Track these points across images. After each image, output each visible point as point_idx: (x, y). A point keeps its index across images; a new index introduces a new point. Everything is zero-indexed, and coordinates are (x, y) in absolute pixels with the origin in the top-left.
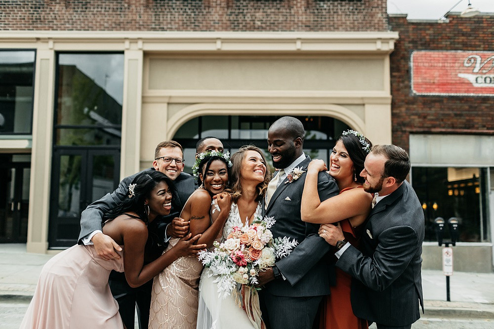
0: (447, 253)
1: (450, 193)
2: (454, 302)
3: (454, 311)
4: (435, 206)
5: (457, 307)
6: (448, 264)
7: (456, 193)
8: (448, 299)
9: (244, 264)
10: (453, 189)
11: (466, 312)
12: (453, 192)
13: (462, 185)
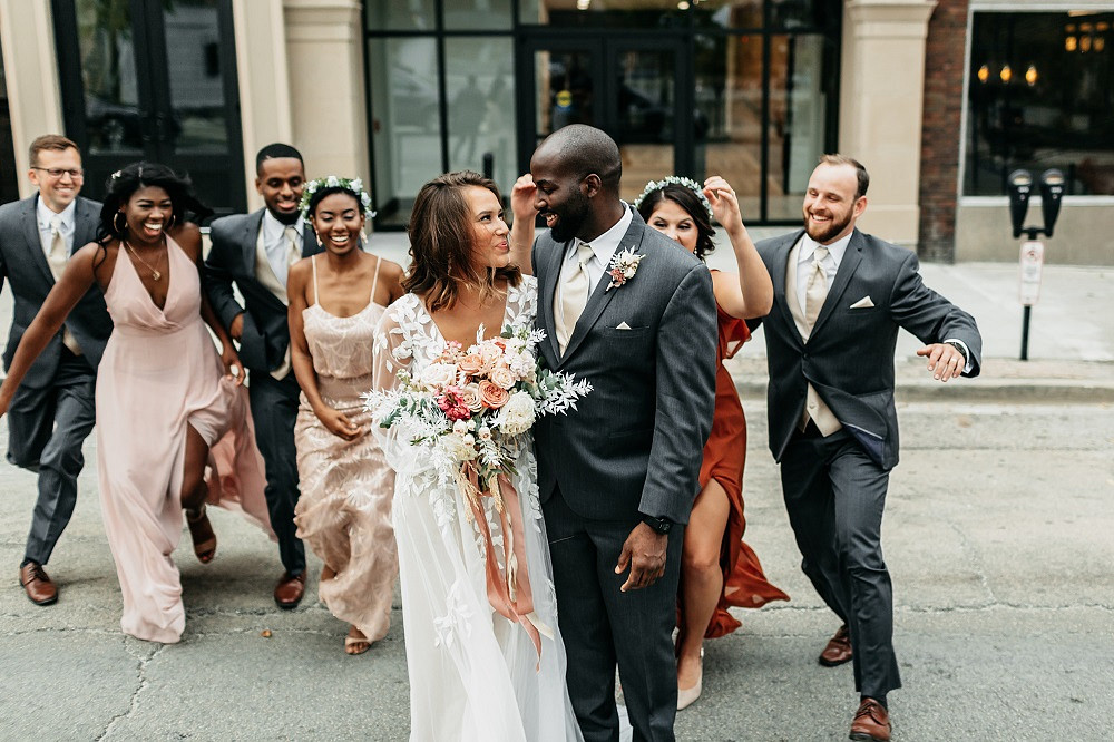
0: (1032, 254)
1: (1071, 44)
2: (1036, 360)
3: (1032, 389)
4: (1031, 75)
5: (1039, 377)
6: (1029, 279)
7: (1085, 44)
8: (1024, 357)
9: (463, 412)
10: (1078, 35)
11: (1059, 389)
12: (1078, 44)
13: (1102, 26)
